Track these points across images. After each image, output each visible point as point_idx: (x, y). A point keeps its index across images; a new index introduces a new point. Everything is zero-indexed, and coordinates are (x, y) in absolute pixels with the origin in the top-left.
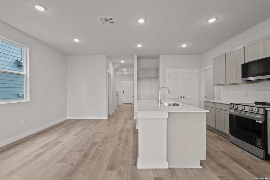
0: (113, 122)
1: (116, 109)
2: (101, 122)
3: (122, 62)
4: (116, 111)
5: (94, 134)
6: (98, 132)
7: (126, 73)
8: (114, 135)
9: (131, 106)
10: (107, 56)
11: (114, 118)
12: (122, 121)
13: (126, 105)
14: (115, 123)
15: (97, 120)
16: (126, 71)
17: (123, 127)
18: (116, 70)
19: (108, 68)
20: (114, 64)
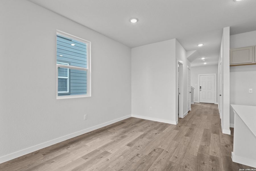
0: (185, 133)
1: (190, 110)
2: (167, 129)
3: (200, 45)
4: (190, 113)
5: (152, 152)
6: (159, 149)
7: (205, 63)
8: (186, 167)
9: (213, 107)
10: (177, 39)
11: (186, 126)
12: (199, 133)
13: (205, 106)
14: (187, 135)
15: (162, 124)
16: (206, 60)
17: (202, 149)
18: (190, 60)
19: (178, 56)
20: (187, 51)
